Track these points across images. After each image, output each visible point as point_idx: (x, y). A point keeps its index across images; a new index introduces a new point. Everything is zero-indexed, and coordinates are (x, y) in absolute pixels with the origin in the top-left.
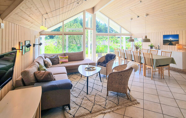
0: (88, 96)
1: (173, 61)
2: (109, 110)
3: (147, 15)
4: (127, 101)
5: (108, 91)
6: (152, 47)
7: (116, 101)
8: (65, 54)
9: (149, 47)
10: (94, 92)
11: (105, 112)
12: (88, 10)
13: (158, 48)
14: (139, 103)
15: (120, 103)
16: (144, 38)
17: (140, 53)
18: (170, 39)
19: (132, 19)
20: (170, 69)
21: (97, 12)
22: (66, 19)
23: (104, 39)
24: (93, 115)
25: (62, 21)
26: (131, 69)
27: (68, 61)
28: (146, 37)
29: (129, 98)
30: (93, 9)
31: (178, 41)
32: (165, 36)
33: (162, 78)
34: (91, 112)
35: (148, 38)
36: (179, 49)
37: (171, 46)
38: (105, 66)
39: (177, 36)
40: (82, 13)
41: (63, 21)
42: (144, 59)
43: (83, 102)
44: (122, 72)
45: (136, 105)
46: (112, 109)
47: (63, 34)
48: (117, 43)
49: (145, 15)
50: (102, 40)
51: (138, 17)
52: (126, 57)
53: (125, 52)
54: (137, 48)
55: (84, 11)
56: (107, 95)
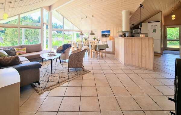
0: (53, 75)
1: (107, 47)
2: (72, 79)
3: (93, 16)
4: (83, 72)
5: (69, 68)
6: (95, 39)
7: (76, 73)
8: (22, 46)
9: (93, 39)
10: (57, 71)
11: (69, 80)
12: (45, 7)
13: (98, 40)
14: (90, 72)
15: (79, 74)
16: (91, 32)
17: (88, 42)
18: (106, 33)
19: (82, 19)
20: (106, 53)
21: (53, 11)
22: (22, 13)
23: (57, 36)
24: (61, 84)
25: (17, 15)
26: (85, 50)
27: (26, 52)
28: (92, 32)
29: (84, 70)
30: (50, 7)
31: (110, 34)
32: (103, 32)
33: (101, 57)
34: (58, 83)
35: (93, 32)
36: (110, 39)
37: (106, 38)
38: (63, 53)
39: (109, 31)
40: (40, 9)
41: (19, 15)
42: (91, 46)
43: (50, 78)
44: (79, 52)
45: (88, 73)
46: (74, 78)
47: (19, 27)
48: (68, 39)
49: (91, 16)
50: (54, 37)
51: (87, 17)
52: (78, 47)
53: (77, 43)
54: (86, 40)
55: (41, 8)
56: (68, 71)
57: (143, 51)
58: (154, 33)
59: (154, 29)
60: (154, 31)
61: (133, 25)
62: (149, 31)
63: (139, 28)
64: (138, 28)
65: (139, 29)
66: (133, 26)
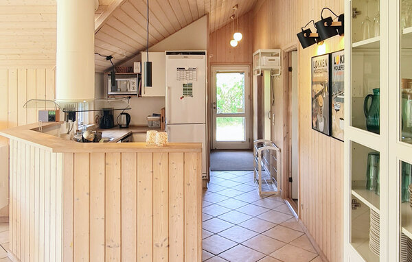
57: (161, 221)
58: (188, 98)
59: (186, 82)
60: (188, 90)
61: (109, 58)
62: (169, 88)
63: (134, 76)
64: (129, 73)
65: (135, 80)
66: (108, 64)
